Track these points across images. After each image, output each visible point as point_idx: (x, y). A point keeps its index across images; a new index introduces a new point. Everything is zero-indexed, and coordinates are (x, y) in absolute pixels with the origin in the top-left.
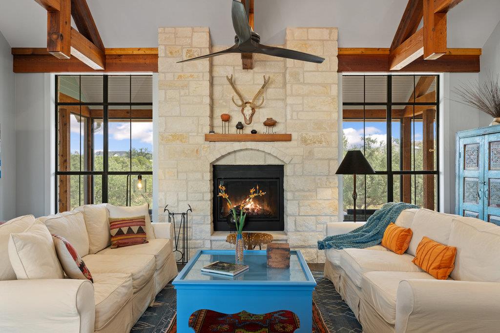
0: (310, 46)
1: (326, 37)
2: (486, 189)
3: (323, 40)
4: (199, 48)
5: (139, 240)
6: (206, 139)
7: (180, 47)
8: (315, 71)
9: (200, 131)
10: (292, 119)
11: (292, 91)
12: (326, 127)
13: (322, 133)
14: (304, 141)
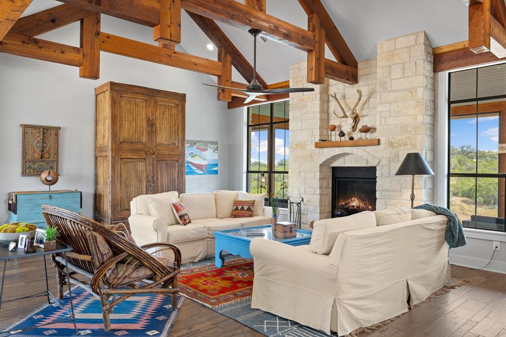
1: (413, 42)
3: (410, 47)
5: (247, 215)
6: (316, 147)
7: (302, 77)
8: (402, 78)
9: (313, 140)
10: (381, 124)
11: (381, 99)
12: (412, 131)
13: (407, 136)
14: (391, 144)
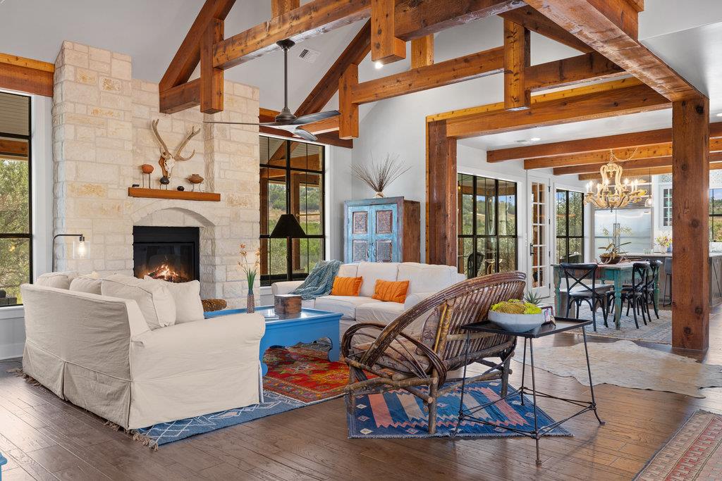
0: (236, 101)
1: (250, 95)
2: (373, 249)
3: (247, 98)
4: (120, 80)
6: (130, 194)
9: (122, 183)
10: (220, 177)
11: (219, 148)
12: (250, 189)
14: (231, 202)
